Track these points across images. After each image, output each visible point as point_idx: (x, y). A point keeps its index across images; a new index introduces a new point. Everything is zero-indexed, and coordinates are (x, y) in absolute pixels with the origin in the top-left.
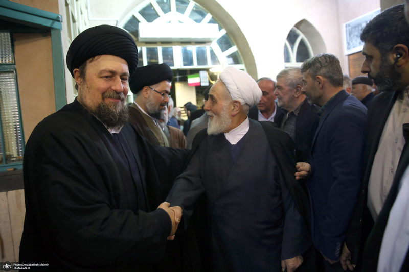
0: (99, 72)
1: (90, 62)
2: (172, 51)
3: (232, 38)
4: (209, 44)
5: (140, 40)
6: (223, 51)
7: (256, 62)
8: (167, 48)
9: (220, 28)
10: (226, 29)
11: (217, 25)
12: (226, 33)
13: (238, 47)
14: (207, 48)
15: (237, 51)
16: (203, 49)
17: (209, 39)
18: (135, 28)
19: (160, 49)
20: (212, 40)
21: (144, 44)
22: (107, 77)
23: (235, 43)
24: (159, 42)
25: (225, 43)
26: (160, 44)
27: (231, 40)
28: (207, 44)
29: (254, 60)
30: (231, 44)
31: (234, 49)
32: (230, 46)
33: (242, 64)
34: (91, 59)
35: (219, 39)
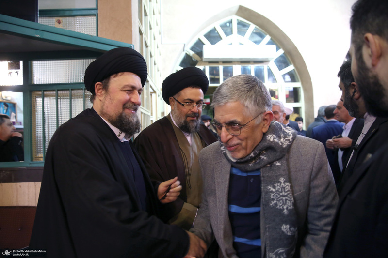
0: (122, 86)
1: (114, 77)
2: (232, 69)
3: (289, 58)
4: (267, 63)
5: (204, 60)
6: (280, 70)
7: (313, 80)
8: (228, 67)
9: (278, 49)
10: (284, 49)
11: (274, 46)
12: (284, 53)
13: (295, 66)
14: (265, 67)
15: (294, 70)
16: (261, 68)
17: (267, 58)
18: (200, 50)
19: (221, 68)
20: (269, 59)
21: (207, 64)
22: (128, 91)
23: (292, 63)
24: (220, 62)
25: (282, 62)
26: (221, 63)
27: (289, 60)
28: (265, 63)
29: (310, 79)
30: (289, 63)
31: (291, 68)
32: (287, 65)
33: (298, 82)
34: (114, 75)
35: (277, 59)
